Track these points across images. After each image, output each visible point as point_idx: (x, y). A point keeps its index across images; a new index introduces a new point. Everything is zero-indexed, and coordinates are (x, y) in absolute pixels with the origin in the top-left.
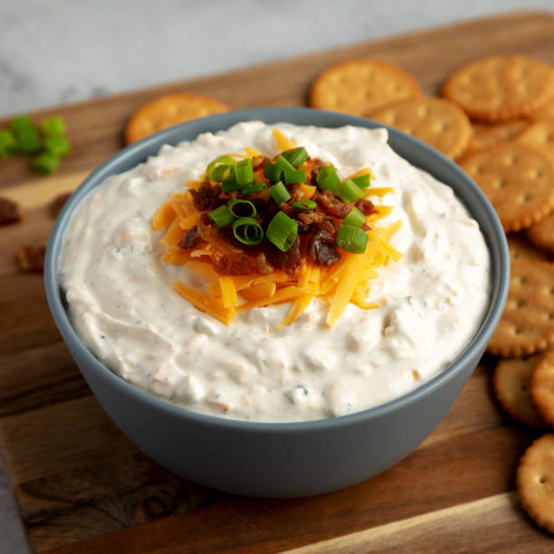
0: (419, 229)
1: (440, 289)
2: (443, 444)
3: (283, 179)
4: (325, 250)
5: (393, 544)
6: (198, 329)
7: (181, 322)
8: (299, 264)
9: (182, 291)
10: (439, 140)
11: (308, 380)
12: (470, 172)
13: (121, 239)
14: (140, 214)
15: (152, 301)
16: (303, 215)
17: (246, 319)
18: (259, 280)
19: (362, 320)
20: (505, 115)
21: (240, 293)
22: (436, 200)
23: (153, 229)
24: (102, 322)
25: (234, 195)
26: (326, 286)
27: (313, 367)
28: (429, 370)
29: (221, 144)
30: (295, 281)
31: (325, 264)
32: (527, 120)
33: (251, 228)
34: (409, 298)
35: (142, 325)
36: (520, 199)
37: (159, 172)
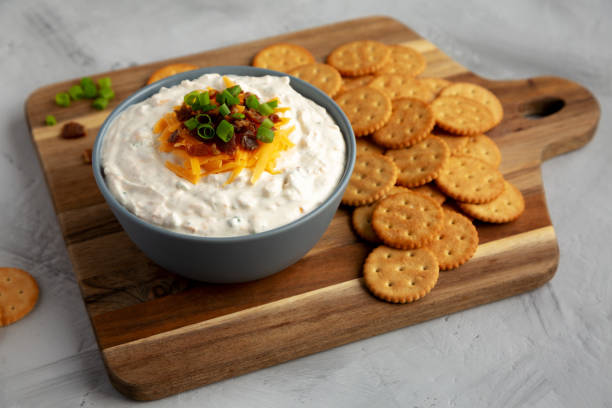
0: (305, 131)
1: (316, 163)
2: (323, 253)
3: (226, 102)
4: (250, 141)
5: (293, 307)
6: (178, 187)
7: (169, 183)
8: (235, 149)
9: (170, 167)
10: (324, 87)
11: (240, 213)
12: (341, 104)
13: (136, 139)
14: (147, 125)
15: (153, 172)
16: (237, 122)
17: (205, 181)
18: (213, 159)
19: (271, 180)
20: (362, 73)
21: (203, 166)
22: (315, 115)
23: (154, 133)
24: (124, 184)
25: (199, 112)
26: (252, 162)
27: (243, 206)
28: (309, 207)
29: (194, 86)
30: (233, 159)
31: (250, 149)
32: (373, 75)
33: (208, 130)
34: (298, 168)
35: (146, 186)
36: (368, 118)
37: (158, 102)
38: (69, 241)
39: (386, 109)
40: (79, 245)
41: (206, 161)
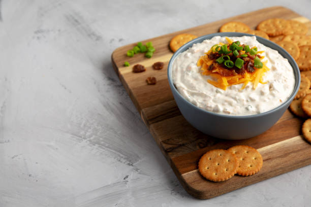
0: (272, 62)
1: (282, 77)
3: (236, 49)
4: (251, 68)
5: (271, 151)
6: (217, 92)
7: (212, 90)
8: (244, 72)
9: (210, 82)
11: (251, 104)
14: (193, 62)
15: (202, 85)
16: (244, 58)
17: (230, 88)
18: (233, 77)
19: (263, 87)
20: (278, 34)
21: (228, 81)
22: (274, 54)
23: (198, 66)
24: (188, 92)
25: (222, 55)
26: (252, 78)
27: (252, 100)
28: (284, 100)
29: (211, 42)
30: (244, 77)
31: (251, 72)
32: (283, 35)
33: (230, 63)
34: (275, 80)
35: (201, 92)
37: (195, 51)
38: (150, 122)
39: (297, 51)
40: (157, 124)
41: (230, 79)
